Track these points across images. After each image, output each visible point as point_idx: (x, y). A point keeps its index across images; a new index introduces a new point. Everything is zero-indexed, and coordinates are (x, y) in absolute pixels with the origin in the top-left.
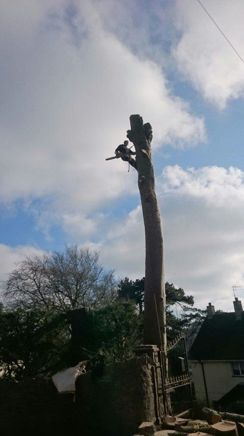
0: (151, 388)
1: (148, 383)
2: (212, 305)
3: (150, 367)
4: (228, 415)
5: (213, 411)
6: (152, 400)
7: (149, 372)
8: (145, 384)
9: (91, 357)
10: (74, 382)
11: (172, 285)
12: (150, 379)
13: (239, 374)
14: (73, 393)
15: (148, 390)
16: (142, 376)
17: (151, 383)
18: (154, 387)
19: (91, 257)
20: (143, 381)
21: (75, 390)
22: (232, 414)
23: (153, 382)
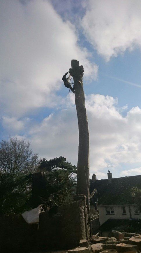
0: (84, 219)
1: (82, 217)
2: (95, 175)
3: (83, 207)
4: (127, 234)
5: (118, 232)
6: (85, 226)
7: (83, 210)
8: (81, 217)
9: (45, 202)
10: (38, 217)
11: (70, 163)
12: (83, 214)
13: (110, 213)
14: (37, 223)
15: (83, 221)
16: (80, 212)
17: (84, 217)
18: (85, 219)
19: (25, 145)
20: (80, 215)
21: (39, 222)
22: (129, 233)
23: (85, 216)
